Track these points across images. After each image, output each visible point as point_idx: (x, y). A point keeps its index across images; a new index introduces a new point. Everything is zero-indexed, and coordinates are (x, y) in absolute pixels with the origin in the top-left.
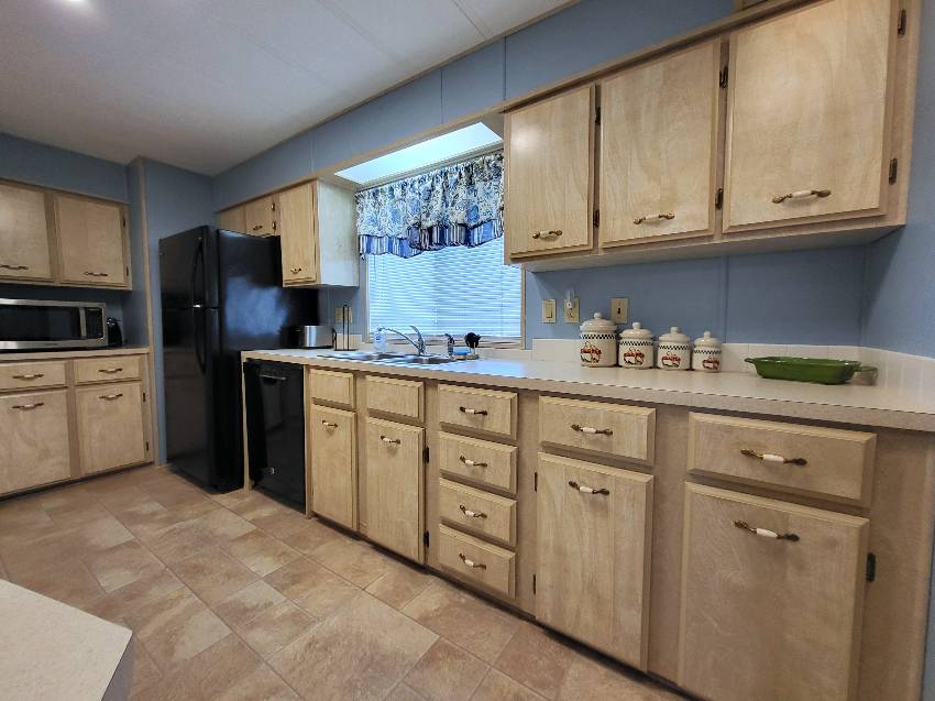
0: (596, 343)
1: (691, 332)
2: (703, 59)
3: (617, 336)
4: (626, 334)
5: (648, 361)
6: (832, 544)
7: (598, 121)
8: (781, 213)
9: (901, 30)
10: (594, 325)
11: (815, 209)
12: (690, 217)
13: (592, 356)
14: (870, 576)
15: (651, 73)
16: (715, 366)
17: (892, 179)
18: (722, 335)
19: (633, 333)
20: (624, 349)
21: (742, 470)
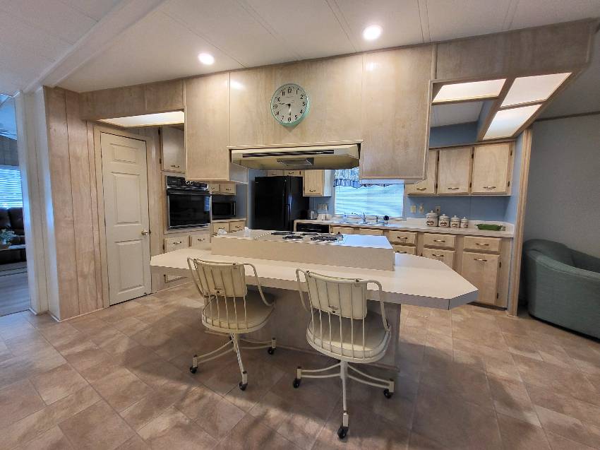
0: (432, 220)
1: (460, 217)
2: (468, 151)
3: (438, 219)
4: (441, 217)
5: (448, 225)
6: (493, 260)
7: (438, 160)
8: (485, 191)
9: (511, 154)
10: (431, 214)
11: (493, 191)
12: (463, 189)
13: (430, 223)
14: (500, 266)
15: (454, 151)
16: (467, 226)
17: (509, 185)
18: (469, 218)
19: (443, 217)
20: (440, 222)
21: (476, 248)
